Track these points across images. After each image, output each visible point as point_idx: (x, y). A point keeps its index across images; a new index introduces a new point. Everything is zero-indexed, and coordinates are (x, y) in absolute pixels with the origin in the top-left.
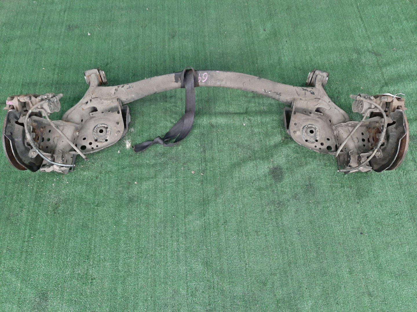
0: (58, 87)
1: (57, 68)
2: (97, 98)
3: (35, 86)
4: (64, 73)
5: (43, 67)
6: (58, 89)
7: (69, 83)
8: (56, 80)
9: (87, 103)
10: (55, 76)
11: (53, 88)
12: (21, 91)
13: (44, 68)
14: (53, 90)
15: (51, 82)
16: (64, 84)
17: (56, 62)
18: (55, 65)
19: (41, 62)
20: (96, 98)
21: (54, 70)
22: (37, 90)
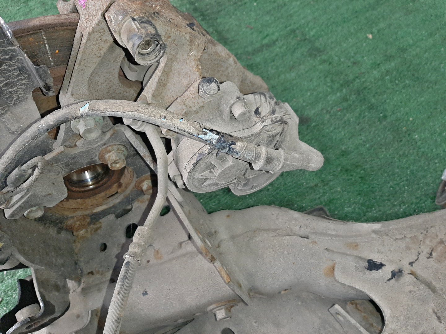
0: (350, 102)
1: (399, 60)
2: (434, 290)
3: (311, 55)
4: (401, 85)
5: (372, 33)
6: (345, 104)
7: (385, 117)
8: (364, 82)
9: (373, 266)
10: (375, 72)
11: (338, 94)
12: (277, 40)
13: (370, 36)
14: (334, 98)
15: (351, 77)
16: (371, 107)
17: (411, 46)
18: (403, 50)
19: (381, 20)
20: (429, 285)
21: (389, 58)
22: (302, 67)
